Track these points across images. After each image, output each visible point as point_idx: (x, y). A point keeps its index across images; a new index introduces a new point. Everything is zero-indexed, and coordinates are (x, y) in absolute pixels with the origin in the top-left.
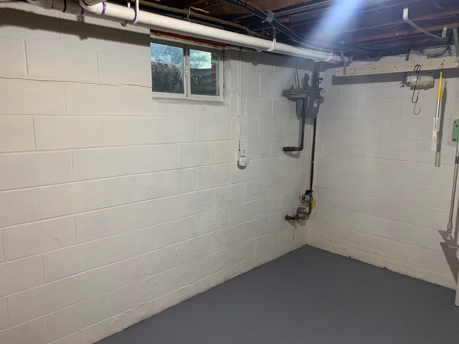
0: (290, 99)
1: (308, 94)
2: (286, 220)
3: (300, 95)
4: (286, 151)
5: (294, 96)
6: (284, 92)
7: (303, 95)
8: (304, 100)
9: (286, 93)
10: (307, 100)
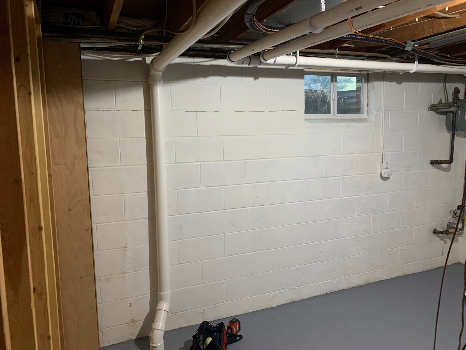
0: (438, 113)
1: (459, 107)
2: (434, 234)
3: (450, 108)
4: (433, 164)
5: (442, 110)
6: (431, 107)
7: (452, 109)
8: (454, 114)
9: (433, 108)
10: (457, 114)
